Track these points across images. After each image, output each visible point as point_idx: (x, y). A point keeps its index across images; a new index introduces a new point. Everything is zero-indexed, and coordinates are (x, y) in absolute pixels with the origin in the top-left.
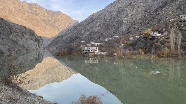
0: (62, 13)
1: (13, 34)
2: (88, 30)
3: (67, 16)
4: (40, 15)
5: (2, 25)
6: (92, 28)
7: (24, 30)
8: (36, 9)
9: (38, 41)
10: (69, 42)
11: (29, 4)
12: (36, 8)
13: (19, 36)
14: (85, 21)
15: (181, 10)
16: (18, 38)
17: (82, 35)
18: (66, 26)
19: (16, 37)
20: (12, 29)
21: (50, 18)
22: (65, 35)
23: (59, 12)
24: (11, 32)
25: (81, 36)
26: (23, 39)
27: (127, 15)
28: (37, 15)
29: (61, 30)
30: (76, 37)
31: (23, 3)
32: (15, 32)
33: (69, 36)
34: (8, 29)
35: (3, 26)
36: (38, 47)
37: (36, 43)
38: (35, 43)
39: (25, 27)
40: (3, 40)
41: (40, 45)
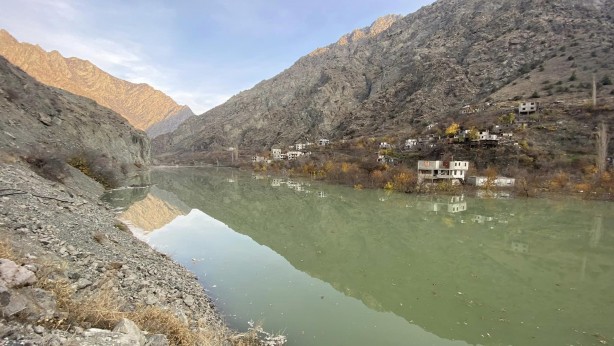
0: (152, 88)
1: (65, 115)
2: (239, 126)
3: (163, 96)
4: (98, 85)
5: (25, 87)
6: (247, 121)
7: (92, 108)
8: (84, 74)
9: (141, 142)
10: (193, 149)
11: (66, 60)
12: (87, 70)
13: (85, 123)
14: (224, 106)
15: (455, 96)
16: (82, 128)
17: (225, 133)
18: (163, 117)
19: (76, 127)
20: (59, 102)
21: (123, 97)
22: (179, 132)
23: (146, 85)
24: (59, 111)
25: (224, 137)
26: (99, 134)
27: (328, 101)
28: (89, 87)
29: (150, 124)
30: (212, 138)
31: (49, 54)
32: (72, 111)
33: (187, 135)
34: (47, 101)
35: (28, 88)
36: (139, 158)
37: (136, 148)
38: (132, 147)
39: (94, 104)
40: (49, 129)
41: (145, 154)
